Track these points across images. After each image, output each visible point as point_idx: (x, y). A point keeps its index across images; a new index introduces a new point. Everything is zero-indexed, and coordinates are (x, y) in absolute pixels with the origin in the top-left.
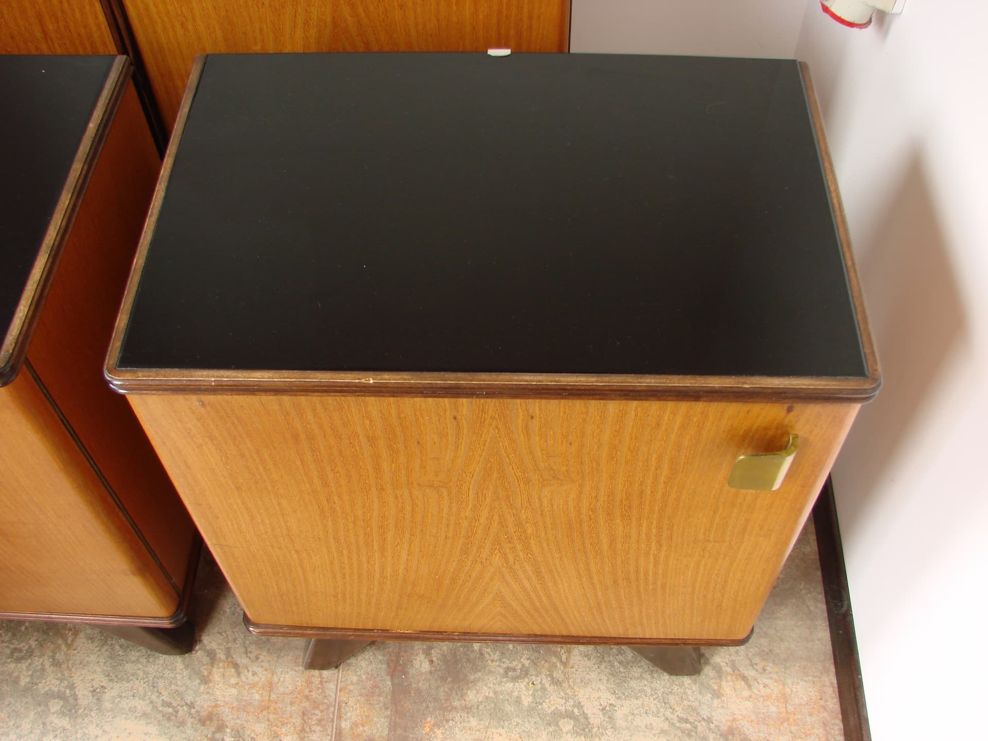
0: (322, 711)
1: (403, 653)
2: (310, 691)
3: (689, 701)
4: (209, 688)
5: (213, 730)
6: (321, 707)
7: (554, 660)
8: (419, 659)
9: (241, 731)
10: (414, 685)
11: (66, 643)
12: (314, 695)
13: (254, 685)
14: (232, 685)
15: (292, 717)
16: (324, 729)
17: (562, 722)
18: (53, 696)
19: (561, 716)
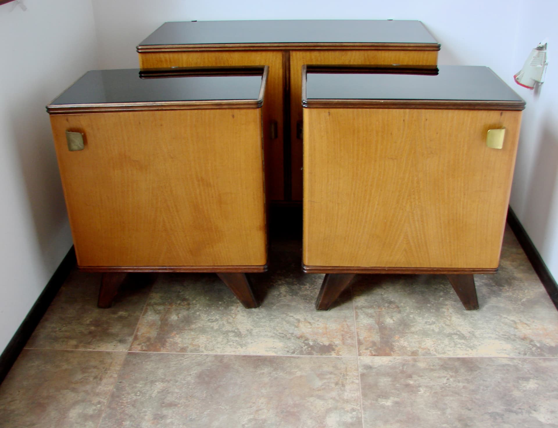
1: (381, 318)
2: (344, 329)
3: (505, 330)
4: (299, 329)
5: (303, 340)
6: (350, 333)
7: (445, 319)
8: (388, 320)
9: (316, 341)
10: (388, 327)
11: (232, 317)
13: (319, 328)
14: (309, 328)
15: (337, 336)
16: (352, 339)
17: (453, 336)
18: (230, 332)
19: (452, 334)
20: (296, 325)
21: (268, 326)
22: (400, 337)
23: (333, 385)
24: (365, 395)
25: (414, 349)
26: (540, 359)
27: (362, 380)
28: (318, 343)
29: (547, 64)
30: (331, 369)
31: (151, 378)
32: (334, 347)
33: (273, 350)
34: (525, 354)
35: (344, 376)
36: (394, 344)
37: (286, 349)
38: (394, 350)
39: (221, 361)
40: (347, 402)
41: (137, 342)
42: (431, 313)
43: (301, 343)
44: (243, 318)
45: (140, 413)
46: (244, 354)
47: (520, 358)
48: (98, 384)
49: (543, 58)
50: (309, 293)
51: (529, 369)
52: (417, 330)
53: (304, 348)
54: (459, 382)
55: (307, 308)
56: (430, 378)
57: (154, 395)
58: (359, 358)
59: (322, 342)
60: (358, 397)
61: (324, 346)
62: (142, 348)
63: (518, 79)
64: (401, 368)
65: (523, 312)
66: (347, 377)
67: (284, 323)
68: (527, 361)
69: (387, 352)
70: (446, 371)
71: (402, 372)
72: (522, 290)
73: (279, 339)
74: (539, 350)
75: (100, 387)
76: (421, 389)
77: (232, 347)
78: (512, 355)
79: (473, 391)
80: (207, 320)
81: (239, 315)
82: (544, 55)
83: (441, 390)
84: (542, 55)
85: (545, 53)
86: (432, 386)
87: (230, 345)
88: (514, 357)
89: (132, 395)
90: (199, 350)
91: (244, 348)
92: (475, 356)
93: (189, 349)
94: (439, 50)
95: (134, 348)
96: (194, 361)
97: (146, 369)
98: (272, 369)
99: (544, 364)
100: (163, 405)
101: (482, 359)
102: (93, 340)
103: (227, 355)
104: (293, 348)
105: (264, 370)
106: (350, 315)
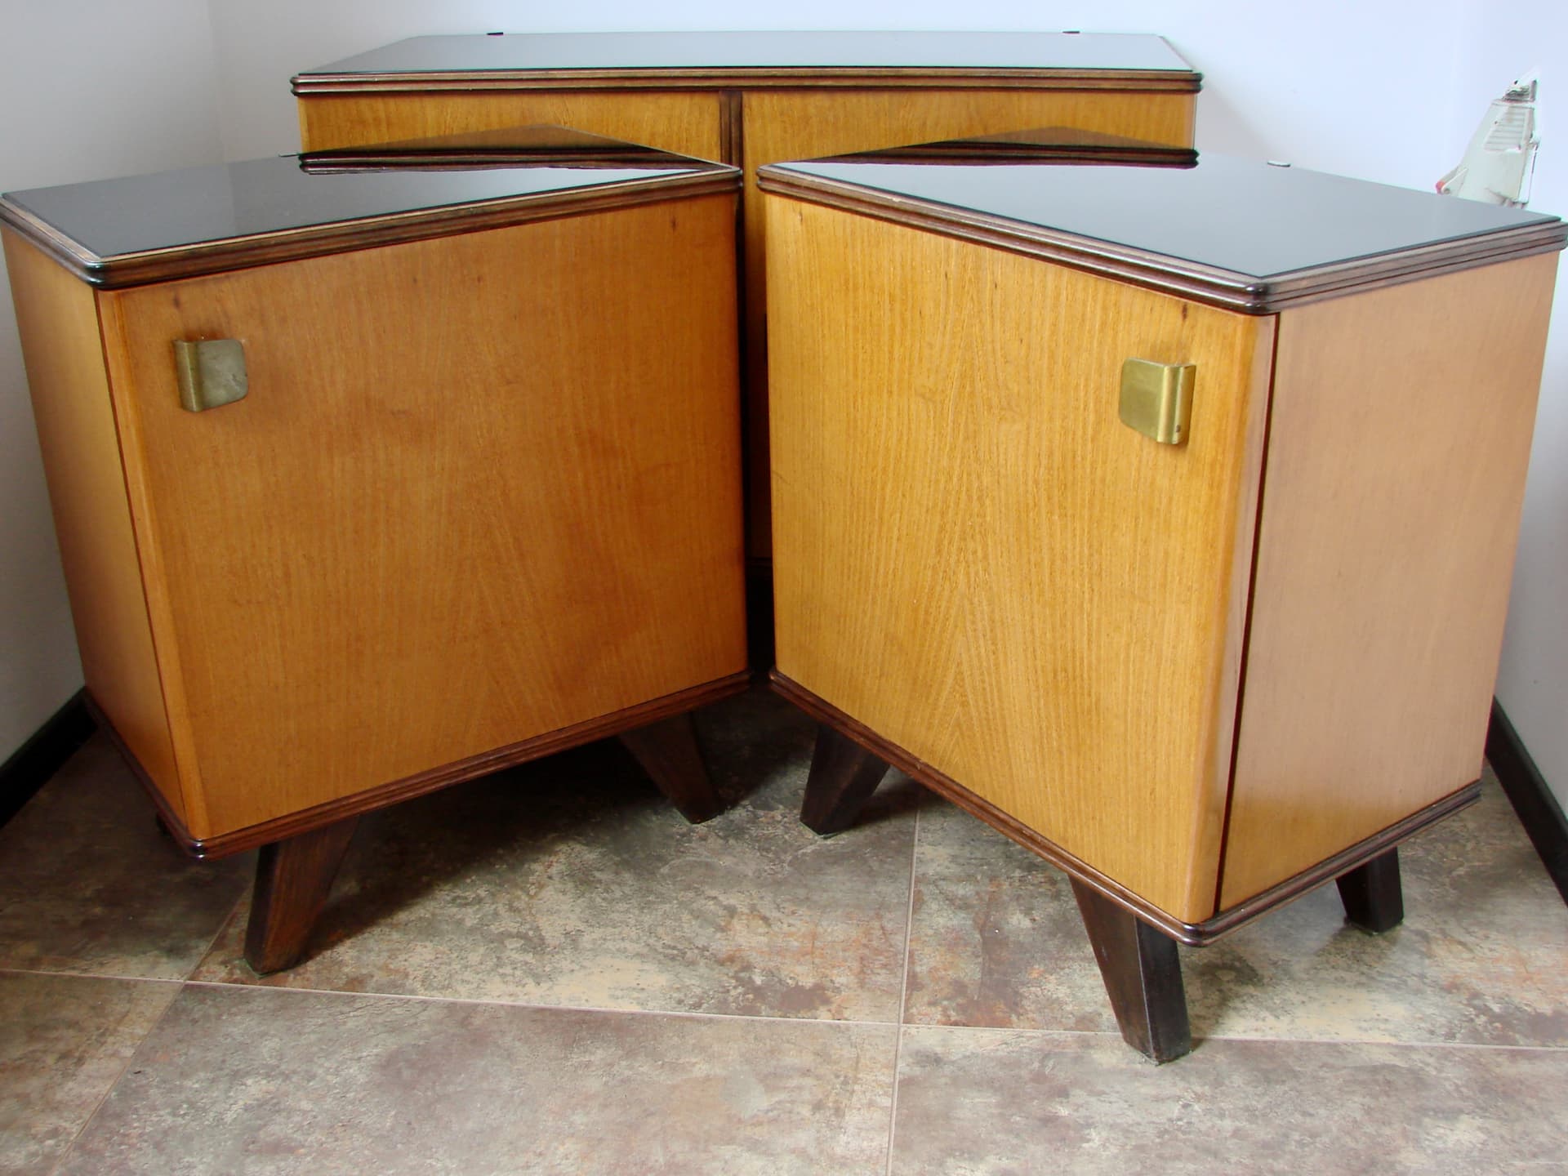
0: (886, 958)
1: (994, 913)
2: (869, 941)
4: (728, 935)
5: (736, 969)
6: (886, 954)
8: (1015, 918)
9: (776, 972)
10: (1012, 939)
11: (528, 894)
12: (875, 943)
13: (791, 934)
14: (760, 935)
15: (846, 961)
16: (892, 972)
17: (1219, 973)
18: (511, 936)
19: (1217, 967)
20: (723, 924)
21: (632, 922)
22: (1045, 971)
23: (805, 1111)
24: (903, 1146)
25: (1088, 1009)
26: (1499, 1053)
27: (901, 1099)
28: (780, 981)
29: (1537, 145)
30: (807, 1060)
31: (237, 1063)
32: (829, 993)
33: (636, 995)
34: (1451, 1036)
35: (845, 1083)
36: (1023, 990)
37: (675, 995)
38: (1021, 1011)
39: (464, 1022)
40: (843, 1165)
41: (220, 956)
43: (725, 978)
44: (561, 897)
45: (173, 1170)
46: (542, 1005)
47: (1433, 1048)
48: (67, 1075)
49: (1525, 128)
50: (780, 832)
51: (1459, 1082)
53: (733, 993)
54: (1222, 1116)
55: (764, 874)
56: (1126, 1101)
57: (229, 1117)
58: (902, 1030)
59: (791, 978)
60: (881, 1152)
61: (799, 989)
62: (231, 973)
64: (1036, 1065)
65: (1454, 907)
66: (856, 1087)
67: (686, 917)
68: (1457, 1059)
69: (999, 1014)
70: (1183, 1079)
71: (1039, 1078)
72: (1456, 841)
73: (660, 962)
74: (1497, 1025)
75: (71, 1084)
76: (1093, 1134)
77: (506, 983)
78: (1407, 1038)
79: (1265, 1145)
80: (448, 898)
81: (550, 888)
82: (1527, 117)
83: (1158, 1140)
84: (1521, 117)
85: (1532, 110)
86: (1132, 1125)
87: (503, 975)
88: (1415, 1043)
89: (162, 1113)
90: (402, 986)
91: (544, 986)
92: (1285, 1038)
93: (372, 983)
94: (1197, 90)
95: (208, 972)
96: (380, 1020)
97: (227, 1035)
98: (620, 1052)
99: (1509, 1069)
100: (251, 1147)
101: (1306, 1046)
102: (89, 946)
103: (487, 1005)
104: (698, 991)
105: (592, 1053)
106: (896, 901)
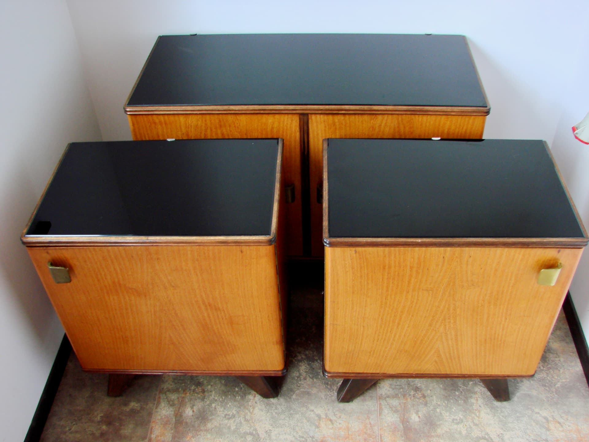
0: (373, 438)
1: (406, 414)
2: (366, 430)
3: (536, 432)
4: (320, 430)
6: (373, 437)
7: (473, 415)
8: (413, 416)
10: (413, 427)
11: (250, 412)
12: (369, 432)
14: (330, 428)
18: (247, 434)
20: (317, 424)
21: (287, 424)
42: (459, 405)
52: (443, 432)
55: (328, 397)
63: (577, 133)
65: (556, 403)
72: (557, 369)
80: (223, 415)
81: (257, 408)
94: (488, 115)
106: (373, 409)
